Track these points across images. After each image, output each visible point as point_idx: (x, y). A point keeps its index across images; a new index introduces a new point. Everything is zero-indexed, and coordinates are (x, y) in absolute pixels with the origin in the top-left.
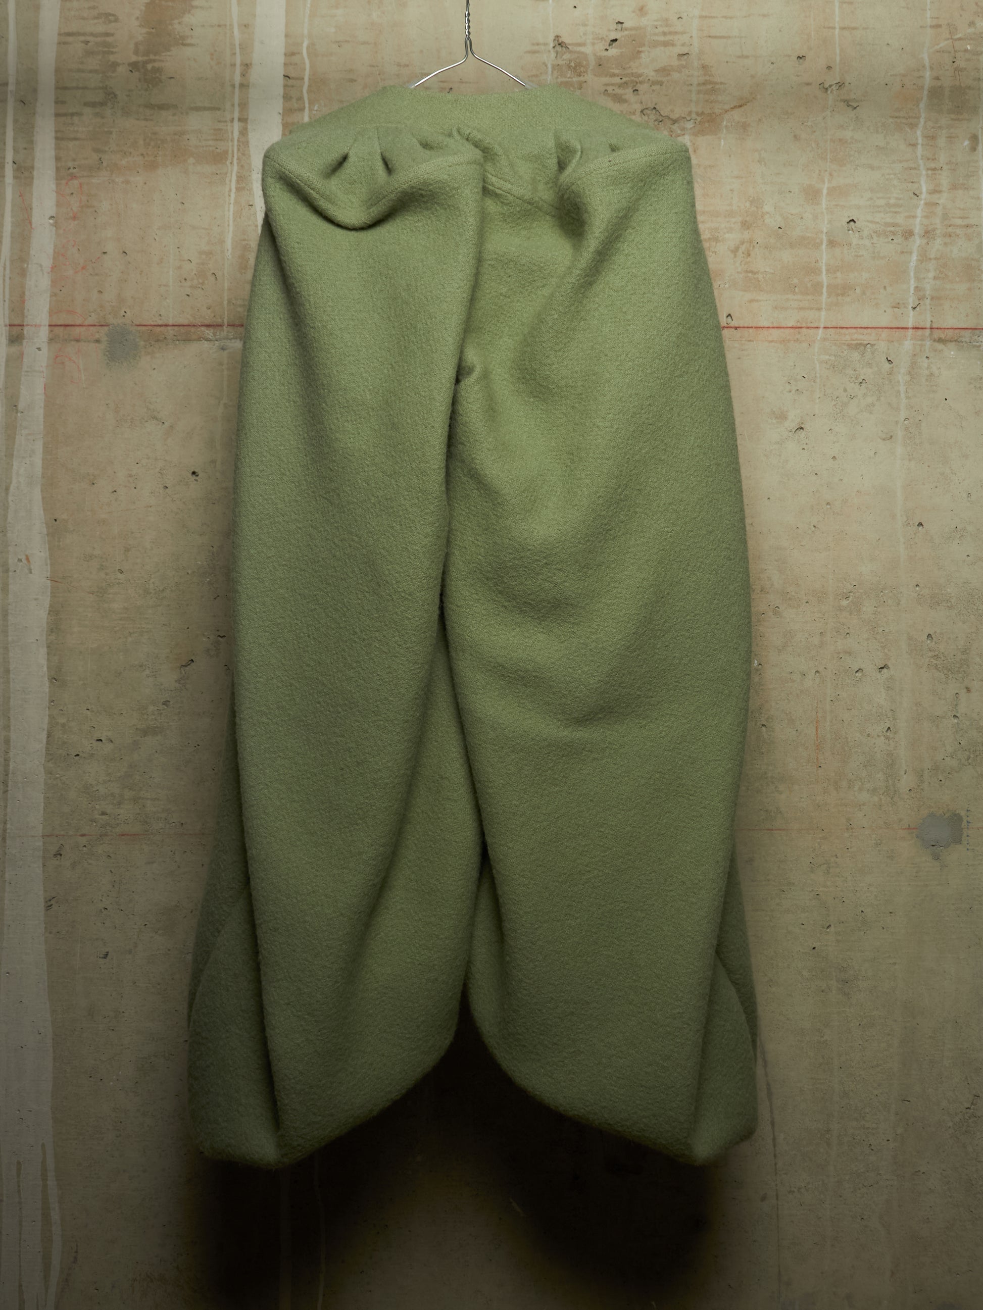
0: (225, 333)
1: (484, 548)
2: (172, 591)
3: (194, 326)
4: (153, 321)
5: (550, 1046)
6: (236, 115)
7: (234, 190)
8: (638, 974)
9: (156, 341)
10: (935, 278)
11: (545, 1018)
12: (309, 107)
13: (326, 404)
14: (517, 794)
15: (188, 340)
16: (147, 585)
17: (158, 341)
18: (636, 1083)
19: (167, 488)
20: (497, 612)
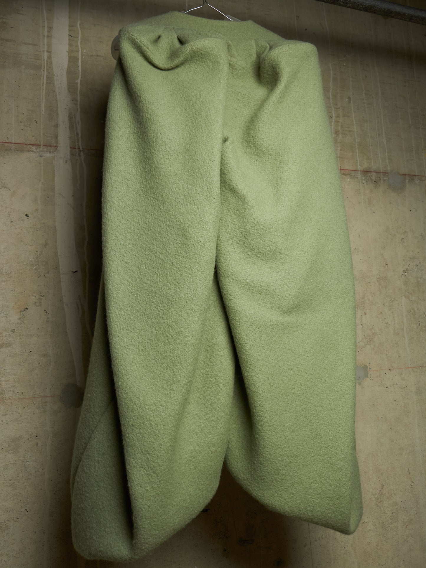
0: (42, 149)
1: (238, 225)
2: (15, 273)
3: (26, 144)
4: (4, 140)
5: (280, 481)
6: (46, 49)
7: (45, 83)
8: (321, 439)
9: (5, 150)
10: (340, 150)
11: (277, 466)
12: (81, 51)
13: (155, 150)
14: (260, 349)
15: (22, 151)
16: (2, 270)
17: (6, 150)
18: (324, 496)
19: (12, 222)
20: (245, 258)
